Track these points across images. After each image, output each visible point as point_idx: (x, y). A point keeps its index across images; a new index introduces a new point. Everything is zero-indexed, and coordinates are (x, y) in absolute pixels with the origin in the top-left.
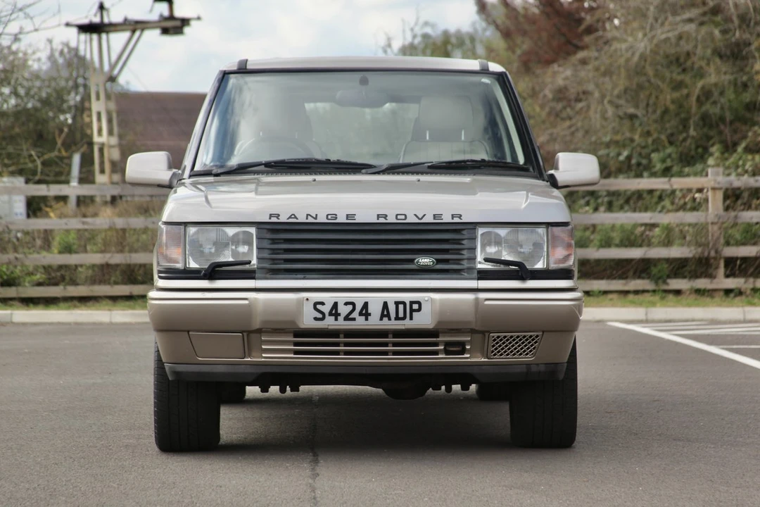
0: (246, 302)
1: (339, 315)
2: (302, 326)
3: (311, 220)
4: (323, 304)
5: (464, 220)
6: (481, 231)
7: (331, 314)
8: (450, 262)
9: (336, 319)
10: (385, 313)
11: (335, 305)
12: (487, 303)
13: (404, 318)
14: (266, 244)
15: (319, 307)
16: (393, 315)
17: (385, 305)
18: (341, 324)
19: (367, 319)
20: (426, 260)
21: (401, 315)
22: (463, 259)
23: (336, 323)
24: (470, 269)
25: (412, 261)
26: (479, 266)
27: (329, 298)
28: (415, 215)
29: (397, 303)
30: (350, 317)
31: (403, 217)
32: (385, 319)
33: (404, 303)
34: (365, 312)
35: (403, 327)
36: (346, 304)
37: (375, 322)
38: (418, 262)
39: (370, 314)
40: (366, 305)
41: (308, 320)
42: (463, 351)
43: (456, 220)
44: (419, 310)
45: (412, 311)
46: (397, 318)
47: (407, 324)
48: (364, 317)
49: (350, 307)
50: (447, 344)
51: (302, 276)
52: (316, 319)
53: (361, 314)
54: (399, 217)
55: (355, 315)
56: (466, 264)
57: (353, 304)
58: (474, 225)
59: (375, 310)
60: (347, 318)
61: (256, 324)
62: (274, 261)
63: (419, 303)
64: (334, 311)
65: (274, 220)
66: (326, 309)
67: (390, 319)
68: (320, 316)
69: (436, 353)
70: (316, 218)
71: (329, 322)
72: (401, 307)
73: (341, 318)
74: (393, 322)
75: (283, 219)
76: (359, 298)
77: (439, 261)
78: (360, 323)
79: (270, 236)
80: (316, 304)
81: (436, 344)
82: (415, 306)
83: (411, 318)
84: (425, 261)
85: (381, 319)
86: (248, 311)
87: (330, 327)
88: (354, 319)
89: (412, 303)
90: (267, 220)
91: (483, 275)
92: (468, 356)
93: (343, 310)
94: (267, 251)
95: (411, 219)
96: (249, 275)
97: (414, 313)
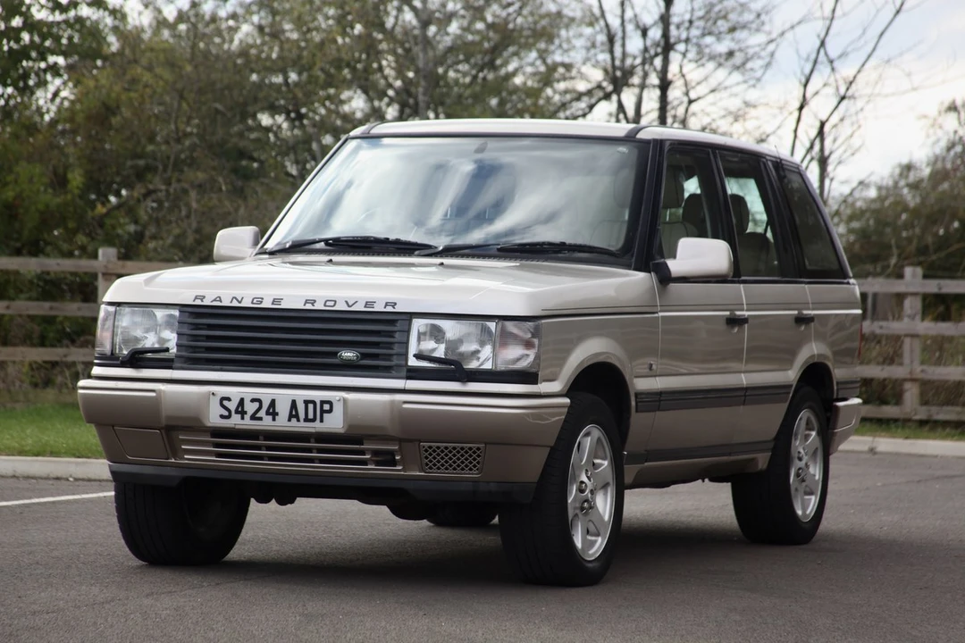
0: (153, 394)
1: (246, 413)
2: (209, 425)
3: (235, 304)
4: (229, 399)
5: (398, 309)
6: (418, 325)
7: (237, 412)
8: (380, 357)
9: (243, 418)
10: (294, 413)
11: (242, 401)
12: (406, 406)
13: (314, 420)
14: (186, 330)
15: (225, 403)
16: (302, 415)
17: (294, 404)
18: (247, 423)
19: (274, 419)
20: (349, 354)
21: (311, 416)
23: (242, 422)
24: (402, 366)
25: (335, 354)
26: (410, 363)
27: (235, 394)
28: (346, 302)
29: (306, 402)
30: (258, 415)
31: (332, 303)
32: (294, 420)
33: (314, 402)
34: (272, 412)
35: (313, 430)
36: (253, 400)
37: (282, 423)
38: (341, 356)
39: (277, 414)
40: (273, 403)
41: (214, 418)
42: (394, 463)
43: (390, 309)
44: (330, 411)
46: (307, 420)
47: (317, 427)
48: (271, 417)
49: (256, 405)
50: (375, 453)
51: (219, 367)
52: (222, 416)
53: (268, 413)
54: (328, 304)
55: (262, 413)
56: (395, 361)
57: (259, 401)
58: (409, 316)
59: (283, 409)
60: (253, 417)
61: (163, 420)
62: (195, 349)
63: (330, 403)
64: (241, 410)
65: (199, 302)
66: (232, 406)
67: (298, 420)
68: (226, 413)
69: (364, 462)
70: (240, 302)
71: (236, 421)
72: (311, 407)
73: (247, 417)
74: (302, 423)
75: (207, 302)
76: (266, 394)
77: (364, 356)
78: (267, 423)
79: (191, 320)
80: (223, 399)
81: (362, 452)
82: (326, 407)
83: (322, 421)
85: (289, 420)
86: (154, 404)
87: (237, 427)
88: (260, 419)
89: (323, 402)
90: (192, 302)
91: (414, 374)
92: (400, 468)
93: (250, 408)
94: (186, 337)
95: (341, 307)
96: (167, 364)
97: (325, 415)
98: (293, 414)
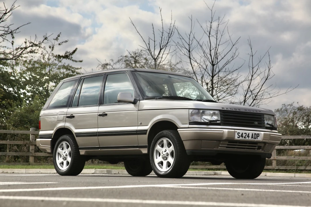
0: (222, 132)
1: (243, 136)
2: (235, 139)
3: (231, 110)
4: (239, 133)
6: (265, 116)
7: (241, 136)
9: (242, 138)
11: (242, 134)
13: (256, 138)
14: (222, 116)
15: (239, 134)
17: (253, 134)
19: (249, 138)
21: (255, 137)
22: (262, 123)
24: (264, 126)
27: (241, 132)
32: (252, 138)
36: (245, 133)
41: (236, 137)
42: (260, 149)
44: (259, 136)
45: (258, 136)
46: (255, 138)
47: (256, 140)
49: (245, 134)
50: (259, 146)
52: (238, 137)
53: (247, 137)
55: (246, 137)
57: (246, 133)
58: (263, 114)
59: (250, 135)
60: (245, 138)
61: (224, 138)
62: (225, 121)
63: (259, 134)
65: (223, 109)
66: (240, 135)
68: (239, 137)
69: (255, 149)
72: (255, 135)
73: (243, 137)
75: (225, 109)
76: (247, 132)
79: (223, 114)
80: (238, 133)
82: (258, 135)
84: (256, 123)
87: (241, 140)
88: (246, 138)
89: (258, 134)
90: (222, 109)
91: (267, 128)
93: (244, 135)
96: (219, 124)
97: (258, 137)
98: (252, 137)
